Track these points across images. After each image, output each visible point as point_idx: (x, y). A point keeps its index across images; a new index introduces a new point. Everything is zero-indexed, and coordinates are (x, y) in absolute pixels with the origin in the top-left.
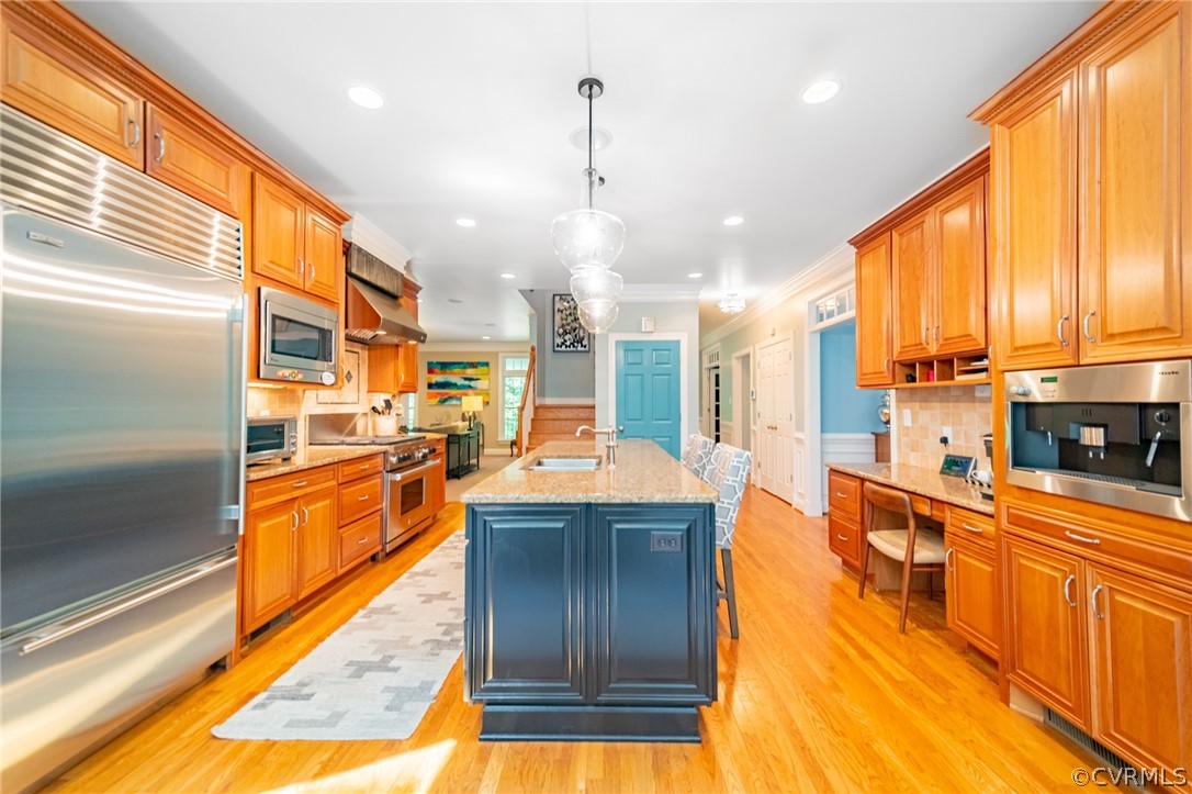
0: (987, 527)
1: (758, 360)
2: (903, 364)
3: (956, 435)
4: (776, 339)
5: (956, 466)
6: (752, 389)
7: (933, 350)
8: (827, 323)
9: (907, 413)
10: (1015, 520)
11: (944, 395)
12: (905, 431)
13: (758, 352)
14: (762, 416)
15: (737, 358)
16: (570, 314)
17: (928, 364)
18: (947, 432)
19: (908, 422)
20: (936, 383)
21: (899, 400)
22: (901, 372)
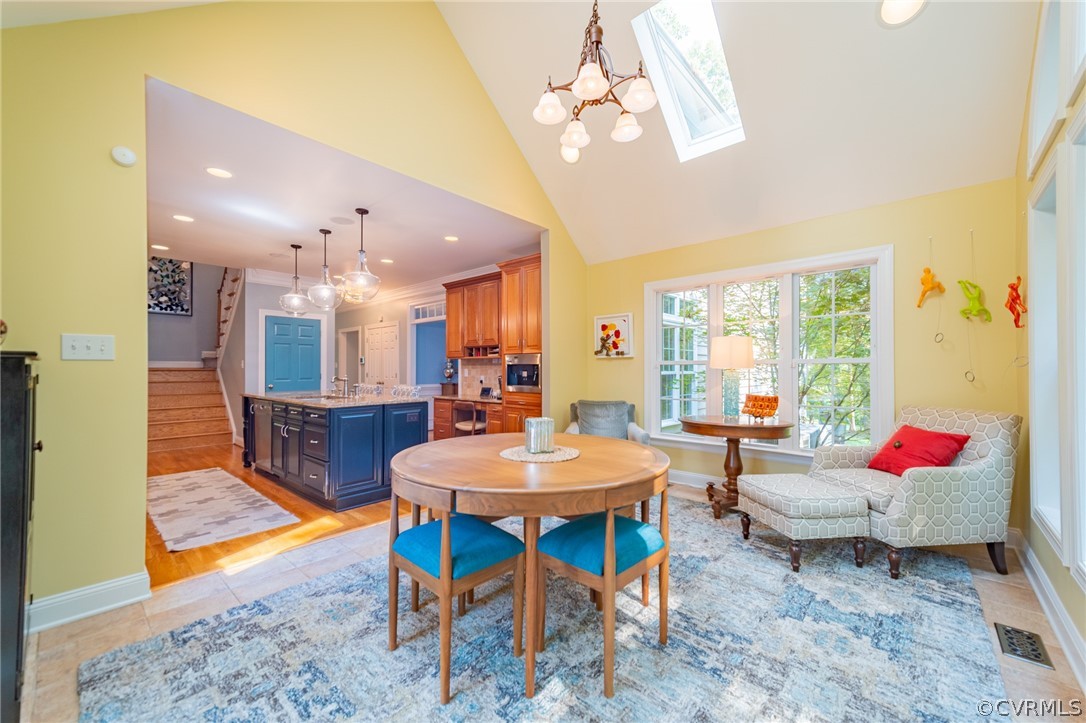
0: (499, 408)
1: (366, 336)
2: (468, 348)
3: (485, 379)
4: (382, 324)
5: (486, 392)
6: (360, 356)
7: (481, 343)
8: (421, 320)
9: (466, 371)
10: (508, 403)
11: (481, 362)
12: (465, 379)
13: (367, 331)
14: (370, 375)
15: (343, 333)
16: (167, 276)
17: (478, 349)
18: (482, 378)
19: (466, 375)
20: (481, 357)
21: (463, 364)
22: (467, 352)
